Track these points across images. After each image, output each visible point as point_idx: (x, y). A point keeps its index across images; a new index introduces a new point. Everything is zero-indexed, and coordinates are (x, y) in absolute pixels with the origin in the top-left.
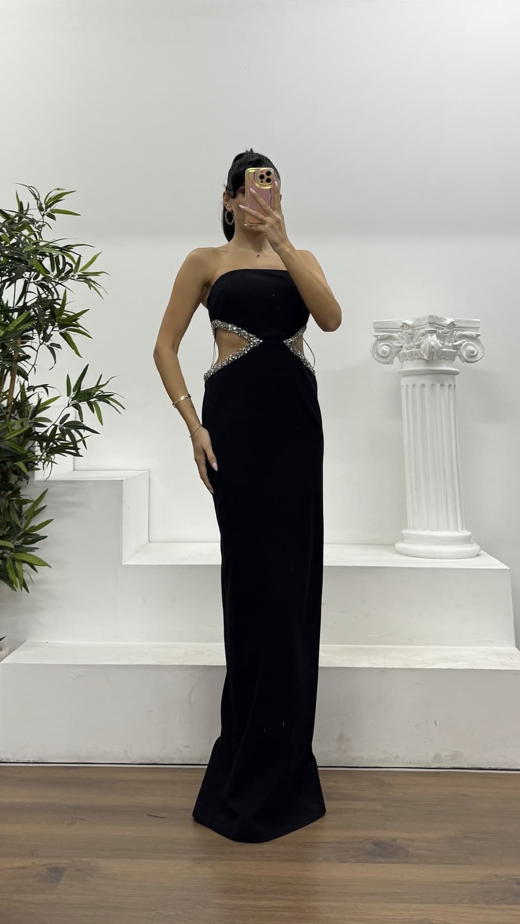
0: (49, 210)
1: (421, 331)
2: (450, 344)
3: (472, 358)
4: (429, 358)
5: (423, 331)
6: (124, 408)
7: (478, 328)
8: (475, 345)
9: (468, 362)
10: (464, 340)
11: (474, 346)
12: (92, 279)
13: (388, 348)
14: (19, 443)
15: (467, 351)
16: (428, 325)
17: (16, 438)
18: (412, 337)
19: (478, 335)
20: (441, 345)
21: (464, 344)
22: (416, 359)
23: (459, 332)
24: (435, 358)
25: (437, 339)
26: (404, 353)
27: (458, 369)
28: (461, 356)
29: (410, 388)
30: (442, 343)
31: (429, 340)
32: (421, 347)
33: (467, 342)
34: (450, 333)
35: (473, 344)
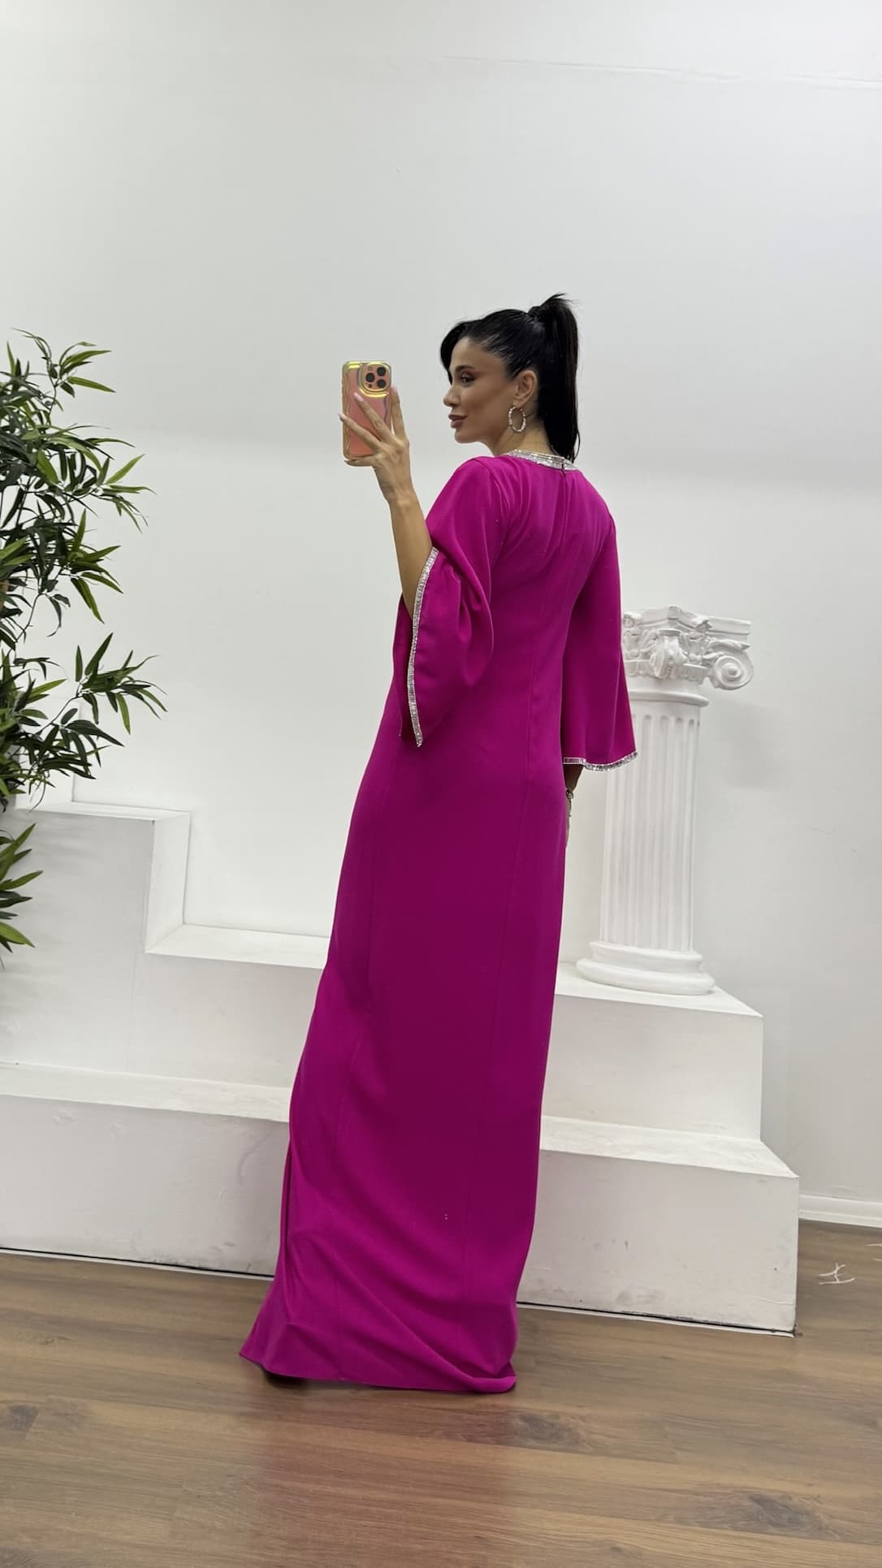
0: (65, 377)
1: (653, 631)
2: (699, 657)
3: (731, 681)
4: (664, 675)
5: (657, 631)
6: (165, 710)
7: (747, 634)
8: (738, 661)
9: (724, 688)
10: (722, 653)
11: (736, 662)
12: (126, 499)
15: (724, 671)
16: (667, 621)
18: (638, 639)
19: (747, 647)
20: (685, 657)
21: (721, 658)
22: (640, 674)
23: (715, 638)
24: (672, 676)
25: (680, 646)
27: (707, 697)
28: (713, 678)
30: (686, 653)
31: (666, 647)
32: (652, 656)
33: (725, 657)
34: (701, 638)
35: (736, 659)
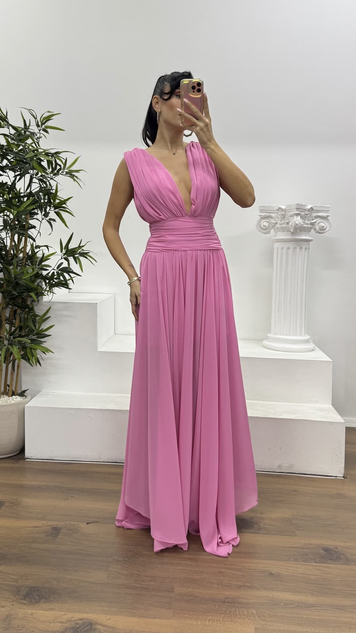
0: (43, 126)
1: (290, 213)
2: (309, 222)
3: (322, 230)
4: (294, 231)
5: (292, 213)
6: (96, 262)
7: (329, 210)
9: (319, 233)
10: (318, 219)
11: (325, 223)
12: (75, 175)
13: (267, 223)
14: (31, 281)
15: (320, 226)
16: (296, 209)
17: (29, 278)
18: (284, 216)
20: (303, 223)
21: (318, 221)
22: (285, 231)
23: (315, 213)
24: (298, 231)
25: (301, 219)
26: (278, 227)
27: (312, 238)
28: (315, 229)
29: (280, 250)
30: (304, 221)
31: (295, 220)
32: (290, 224)
33: (320, 221)
34: (310, 214)
35: (324, 222)
